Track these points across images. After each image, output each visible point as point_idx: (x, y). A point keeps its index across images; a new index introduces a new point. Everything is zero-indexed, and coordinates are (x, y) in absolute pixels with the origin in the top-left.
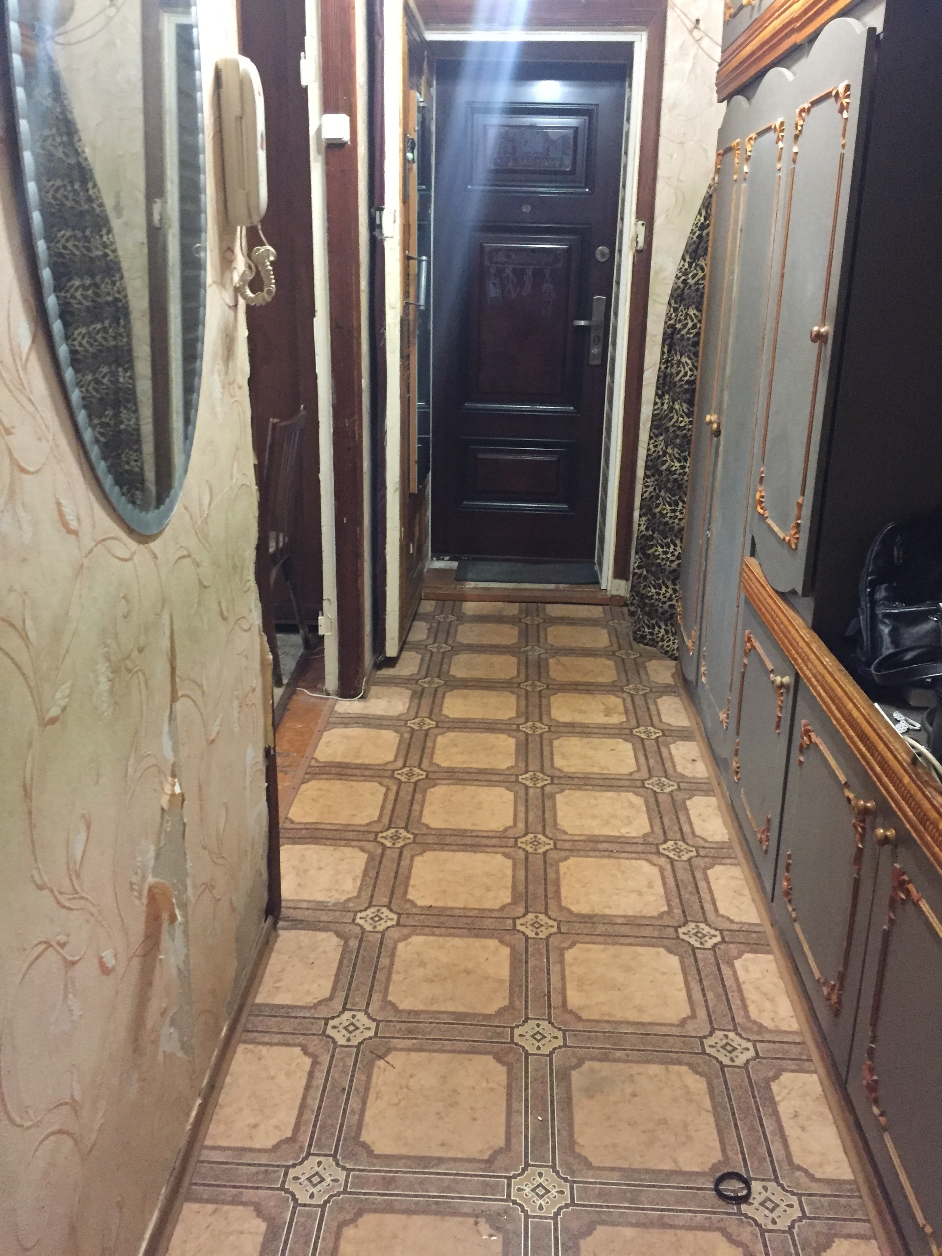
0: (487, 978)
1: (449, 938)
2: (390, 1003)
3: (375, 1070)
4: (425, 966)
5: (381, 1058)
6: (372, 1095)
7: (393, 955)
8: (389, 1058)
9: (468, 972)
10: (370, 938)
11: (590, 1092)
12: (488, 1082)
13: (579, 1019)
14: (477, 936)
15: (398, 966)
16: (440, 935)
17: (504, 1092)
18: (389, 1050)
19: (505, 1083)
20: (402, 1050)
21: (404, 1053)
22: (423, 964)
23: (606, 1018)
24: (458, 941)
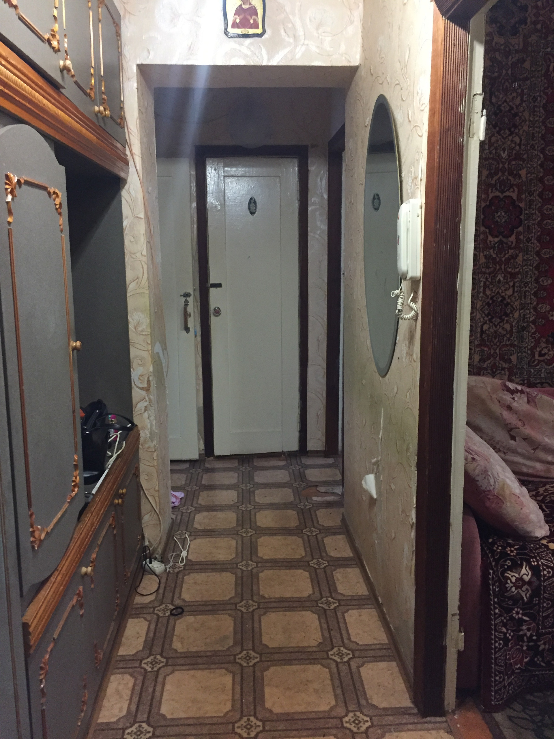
0: (277, 686)
1: (304, 711)
2: (326, 668)
3: (321, 638)
4: (314, 689)
5: (320, 643)
6: (319, 628)
7: (336, 696)
8: (317, 643)
9: (289, 688)
10: (354, 706)
11: (226, 638)
12: (270, 637)
13: (227, 669)
14: (288, 714)
15: (330, 689)
16: (311, 712)
17: (263, 634)
18: (318, 646)
19: (263, 637)
20: (313, 647)
21: (311, 645)
22: (316, 691)
23: (212, 670)
24: (299, 709)
